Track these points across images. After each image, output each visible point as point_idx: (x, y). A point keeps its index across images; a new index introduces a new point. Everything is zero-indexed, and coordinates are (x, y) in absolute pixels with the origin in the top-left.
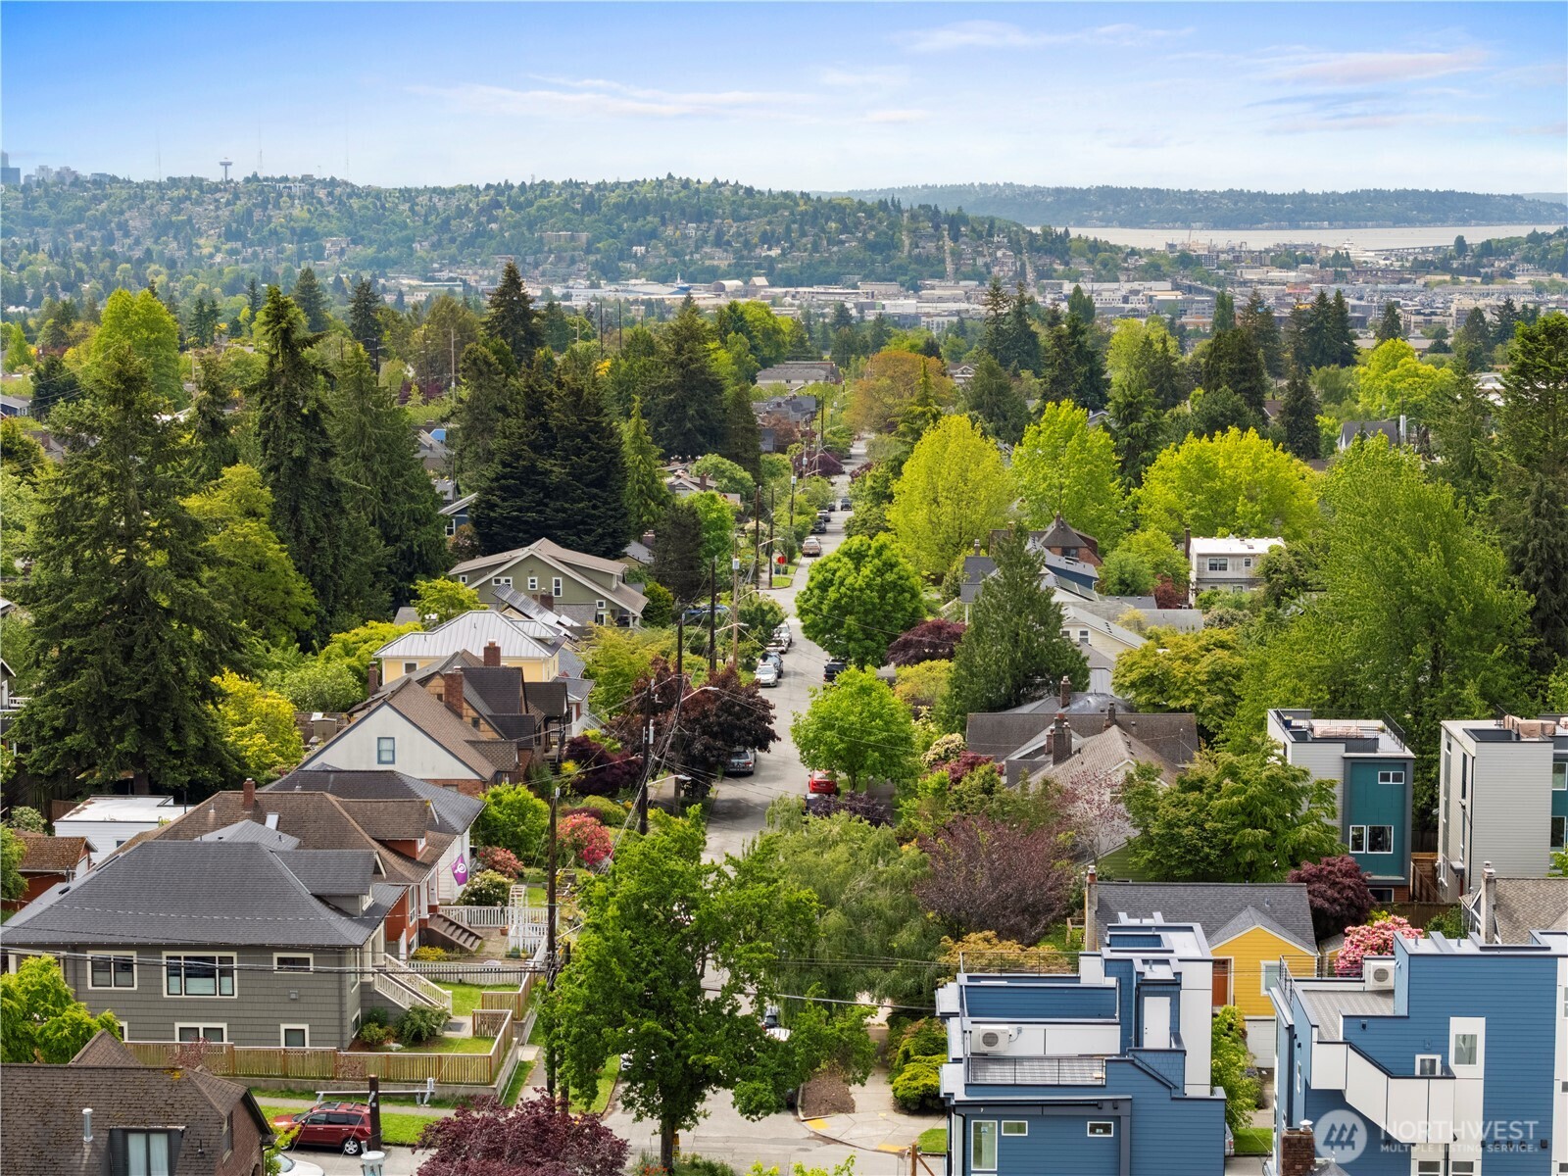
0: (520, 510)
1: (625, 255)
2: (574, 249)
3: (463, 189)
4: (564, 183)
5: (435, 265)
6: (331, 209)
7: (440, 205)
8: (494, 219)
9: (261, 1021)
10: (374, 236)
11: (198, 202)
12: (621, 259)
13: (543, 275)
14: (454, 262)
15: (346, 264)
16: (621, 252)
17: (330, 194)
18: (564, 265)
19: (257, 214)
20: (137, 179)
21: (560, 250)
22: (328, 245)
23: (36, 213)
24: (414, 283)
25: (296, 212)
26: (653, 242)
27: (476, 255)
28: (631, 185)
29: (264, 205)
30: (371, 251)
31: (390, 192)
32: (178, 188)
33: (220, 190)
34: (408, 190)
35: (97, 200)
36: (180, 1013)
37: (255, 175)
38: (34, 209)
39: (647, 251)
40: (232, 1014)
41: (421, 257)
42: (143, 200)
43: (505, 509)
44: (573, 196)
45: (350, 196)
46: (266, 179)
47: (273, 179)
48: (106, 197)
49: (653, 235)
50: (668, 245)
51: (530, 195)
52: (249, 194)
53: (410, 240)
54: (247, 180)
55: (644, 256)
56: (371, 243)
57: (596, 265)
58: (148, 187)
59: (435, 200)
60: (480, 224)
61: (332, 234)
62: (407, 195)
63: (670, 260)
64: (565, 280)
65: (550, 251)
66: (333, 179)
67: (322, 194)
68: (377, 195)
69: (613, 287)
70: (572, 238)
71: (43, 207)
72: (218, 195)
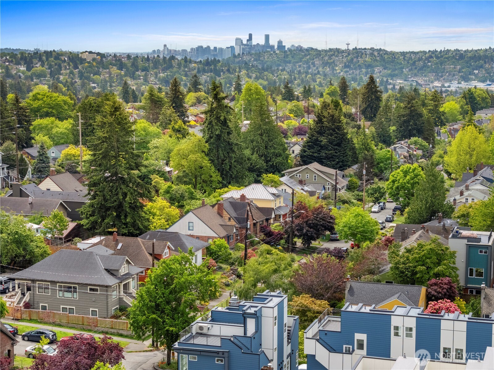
0: (313, 153)
1: (471, 73)
2: (455, 71)
3: (421, 52)
4: (455, 50)
5: (409, 76)
6: (378, 58)
7: (413, 57)
8: (430, 62)
9: (85, 307)
10: (391, 67)
11: (337, 56)
12: (470, 75)
13: (444, 79)
14: (416, 75)
15: (381, 76)
16: (470, 72)
17: (378, 54)
18: (451, 76)
19: (355, 60)
20: (319, 49)
21: (450, 72)
22: (376, 70)
23: (288, 59)
24: (401, 82)
25: (367, 59)
26: (481, 69)
27: (423, 73)
28: (476, 51)
29: (357, 57)
30: (389, 72)
31: (397, 53)
32: (332, 52)
33: (344, 52)
34: (403, 52)
35: (306, 55)
36: (62, 303)
37: (356, 48)
38: (287, 58)
39: (479, 72)
40: (77, 304)
41: (405, 74)
42: (320, 55)
43: (309, 152)
44: (456, 54)
45: (385, 54)
46: (359, 49)
47: (361, 49)
48: (309, 54)
49: (481, 67)
50: (486, 70)
51: (442, 54)
52: (353, 54)
53: (402, 68)
54: (353, 49)
55: (477, 74)
56: (390, 69)
57: (462, 76)
58: (322, 52)
59: (412, 55)
60: (425, 63)
61: (378, 66)
62: (403, 54)
63: (486, 75)
64: (451, 81)
65: (447, 72)
66: (380, 49)
67: (376, 54)
68: (393, 54)
69: (466, 84)
70: (455, 68)
71: (290, 58)
72: (343, 54)
